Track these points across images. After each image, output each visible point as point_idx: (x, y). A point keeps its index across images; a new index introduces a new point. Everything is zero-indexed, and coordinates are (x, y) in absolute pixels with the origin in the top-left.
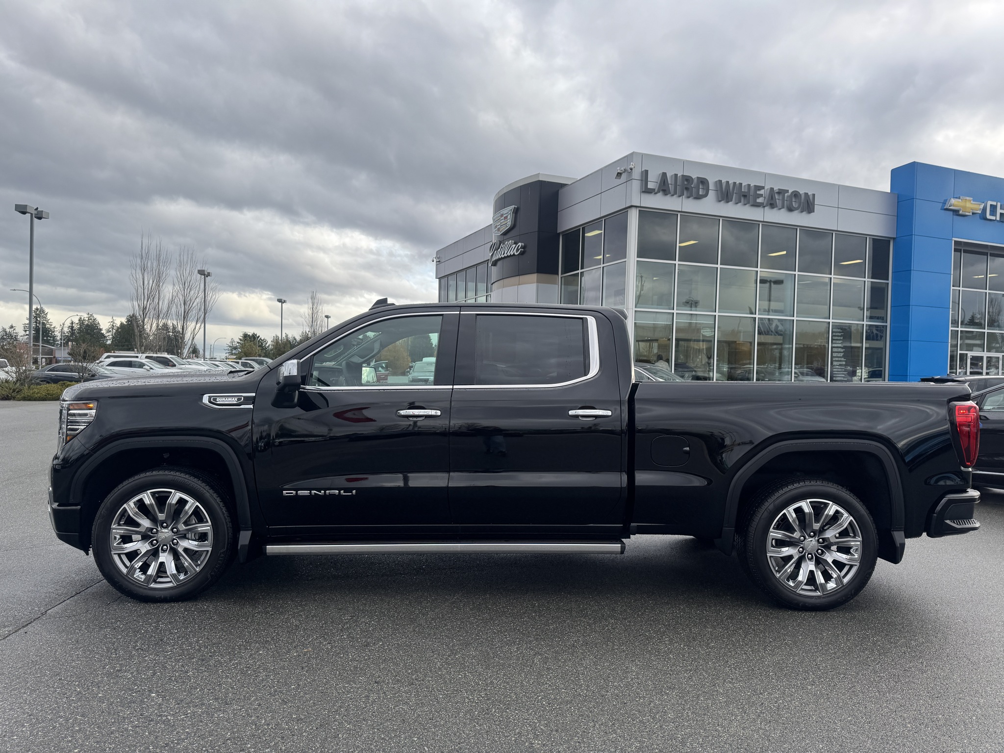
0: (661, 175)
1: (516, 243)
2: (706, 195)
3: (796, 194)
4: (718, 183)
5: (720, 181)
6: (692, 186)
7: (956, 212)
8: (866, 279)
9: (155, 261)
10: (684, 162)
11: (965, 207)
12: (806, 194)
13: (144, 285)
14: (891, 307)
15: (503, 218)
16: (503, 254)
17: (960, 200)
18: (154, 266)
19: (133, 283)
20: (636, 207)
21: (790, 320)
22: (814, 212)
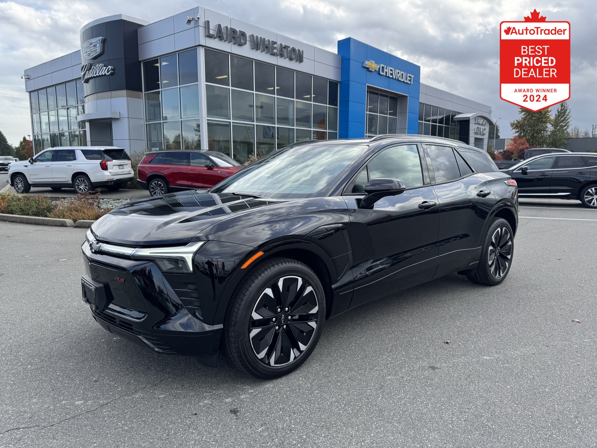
0: (218, 26)
1: (106, 66)
2: (245, 44)
3: (294, 50)
4: (251, 36)
5: (253, 35)
6: (237, 36)
8: (328, 105)
10: (231, 19)
11: (372, 66)
12: (299, 50)
14: (339, 122)
15: (92, 46)
16: (95, 74)
17: (370, 62)
20: (203, 46)
21: (292, 129)
22: (303, 62)
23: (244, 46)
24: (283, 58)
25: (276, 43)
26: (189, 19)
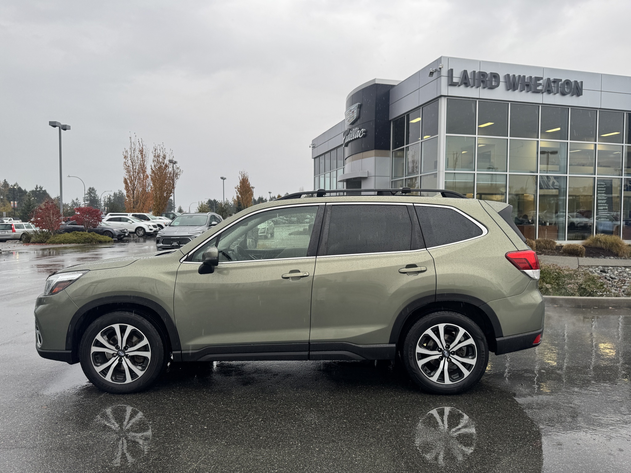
0: (463, 72)
1: (360, 129)
2: (498, 86)
3: (568, 82)
4: (507, 76)
5: (508, 75)
6: (487, 79)
8: (624, 144)
10: (480, 62)
12: (576, 82)
15: (351, 112)
16: (352, 138)
20: (445, 96)
21: (564, 177)
22: (582, 95)
23: (497, 89)
24: (551, 94)
25: (542, 78)
26: (431, 71)
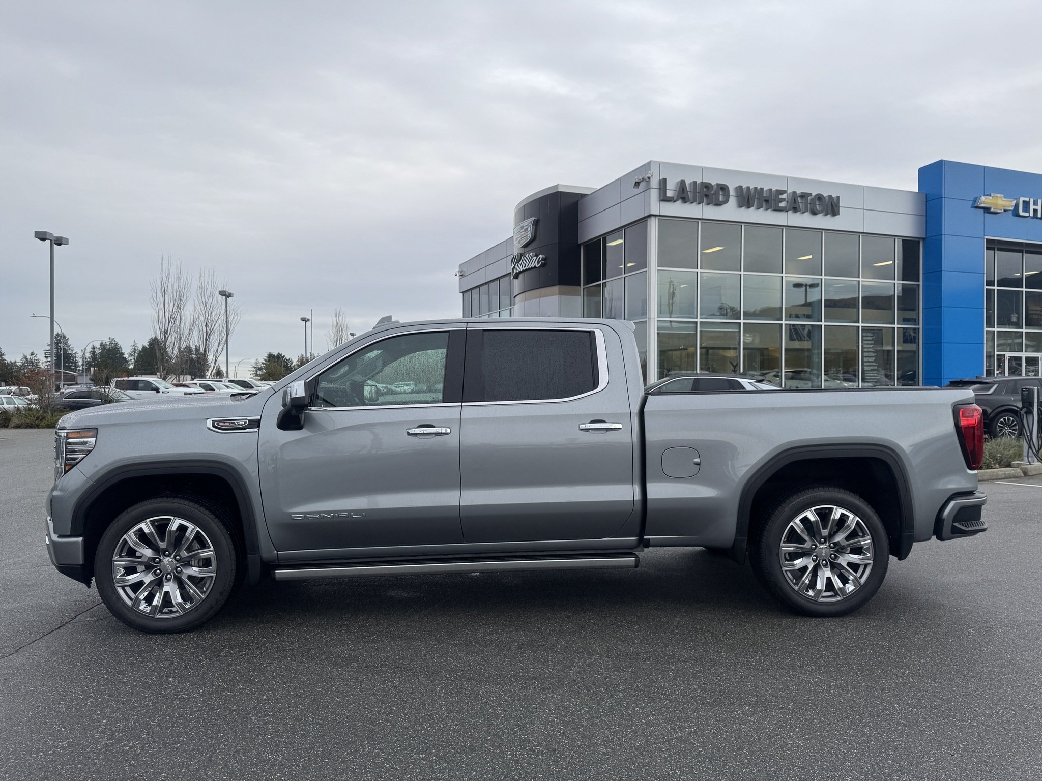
0: (680, 183)
1: (537, 255)
2: (726, 201)
3: (819, 197)
4: (738, 189)
5: (741, 187)
7: (987, 210)
8: (896, 282)
9: (175, 283)
10: (703, 169)
11: (996, 205)
12: (830, 197)
13: (165, 308)
14: (923, 309)
15: (523, 230)
16: (525, 267)
17: (991, 198)
18: (175, 286)
19: (153, 305)
20: (655, 216)
21: (817, 325)
22: (839, 214)
25: (785, 192)
26: (637, 181)
